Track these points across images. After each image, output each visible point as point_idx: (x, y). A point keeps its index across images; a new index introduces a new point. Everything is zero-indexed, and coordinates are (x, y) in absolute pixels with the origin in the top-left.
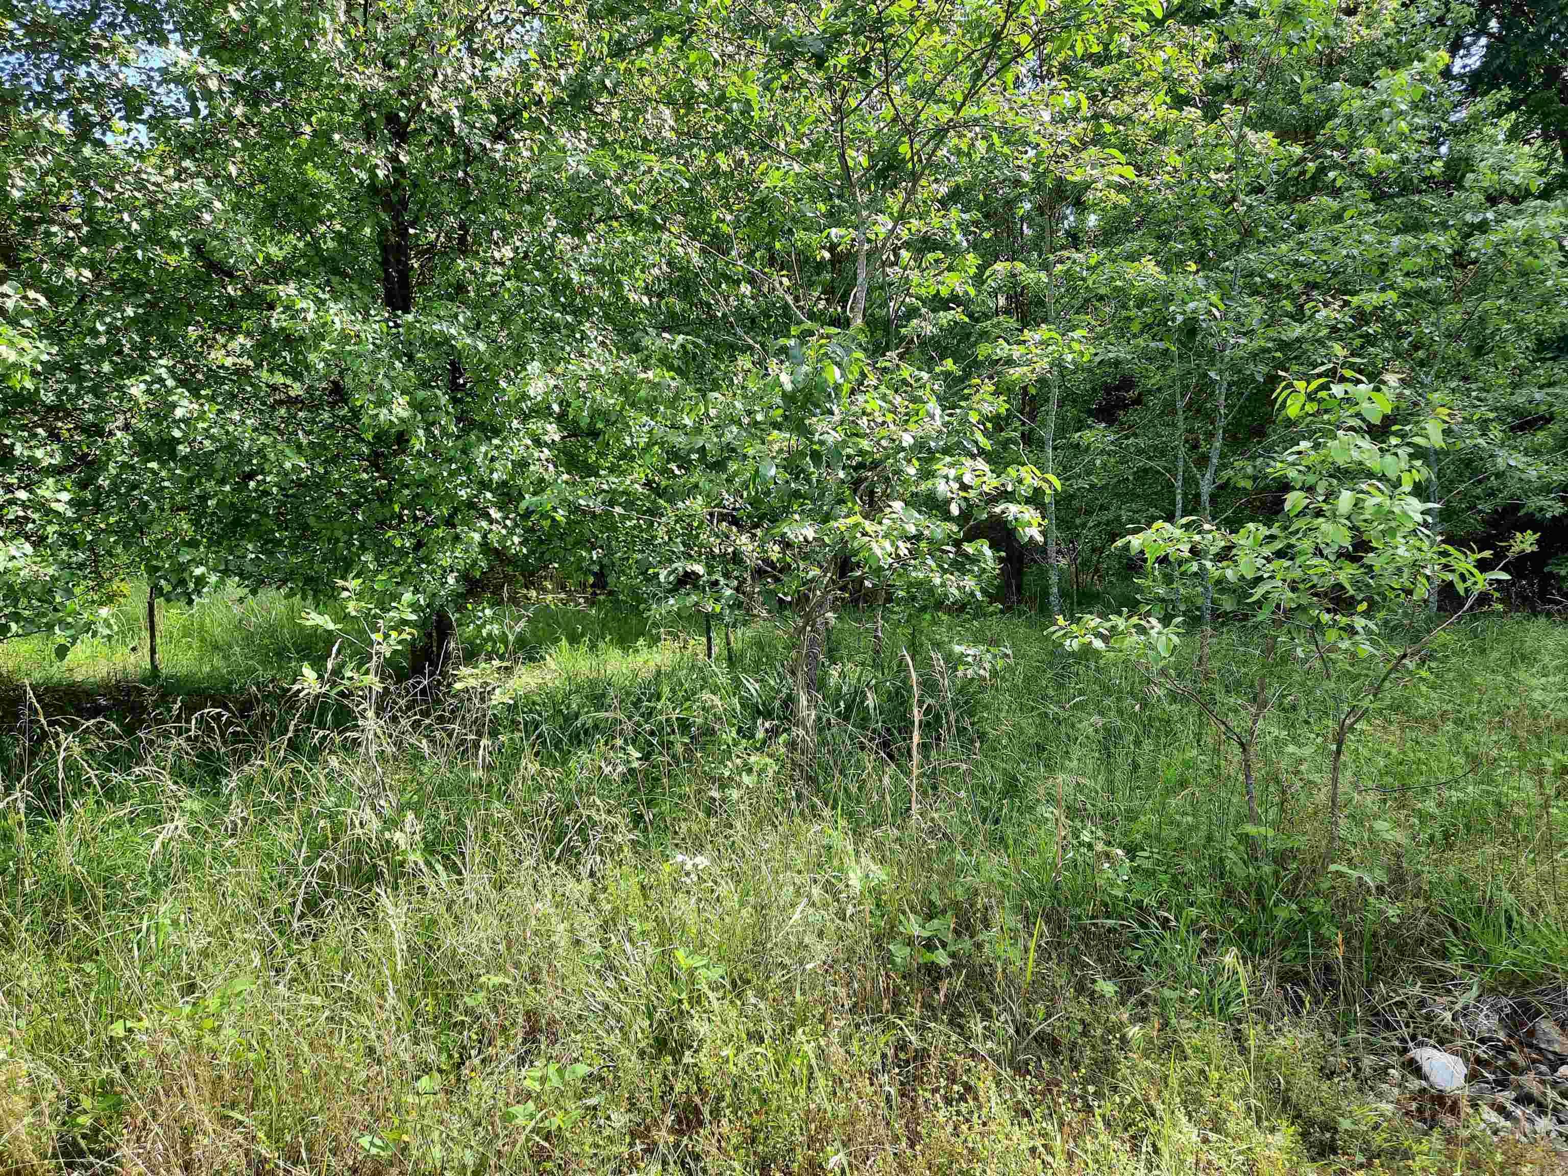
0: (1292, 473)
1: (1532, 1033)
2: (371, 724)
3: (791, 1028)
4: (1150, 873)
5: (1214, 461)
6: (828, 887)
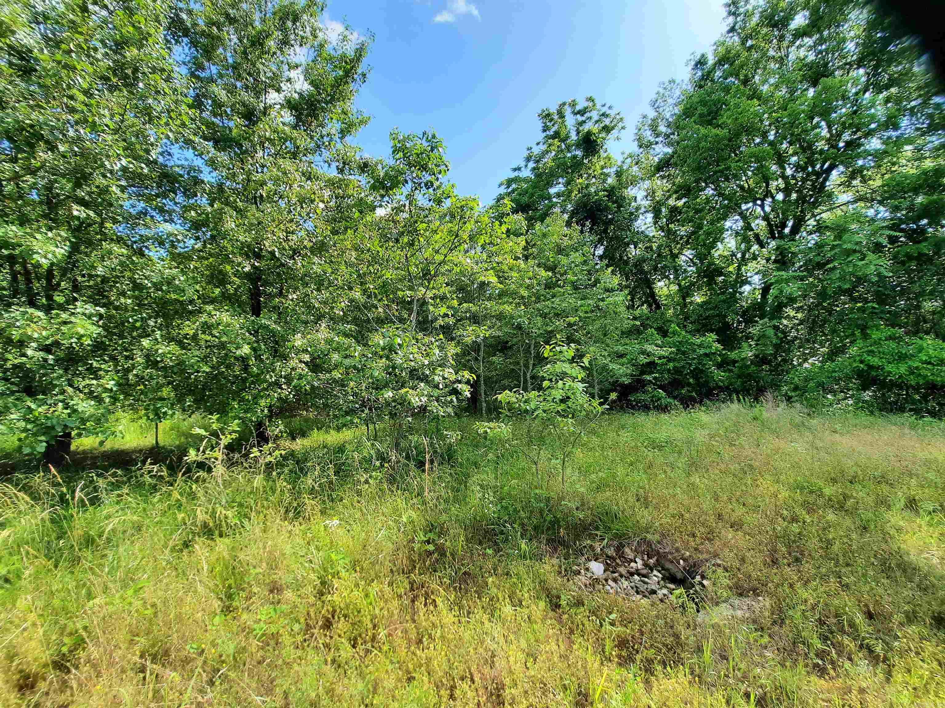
0: (545, 375)
1: (623, 553)
2: (219, 470)
3: (373, 581)
4: (506, 508)
5: (531, 368)
6: (396, 521)
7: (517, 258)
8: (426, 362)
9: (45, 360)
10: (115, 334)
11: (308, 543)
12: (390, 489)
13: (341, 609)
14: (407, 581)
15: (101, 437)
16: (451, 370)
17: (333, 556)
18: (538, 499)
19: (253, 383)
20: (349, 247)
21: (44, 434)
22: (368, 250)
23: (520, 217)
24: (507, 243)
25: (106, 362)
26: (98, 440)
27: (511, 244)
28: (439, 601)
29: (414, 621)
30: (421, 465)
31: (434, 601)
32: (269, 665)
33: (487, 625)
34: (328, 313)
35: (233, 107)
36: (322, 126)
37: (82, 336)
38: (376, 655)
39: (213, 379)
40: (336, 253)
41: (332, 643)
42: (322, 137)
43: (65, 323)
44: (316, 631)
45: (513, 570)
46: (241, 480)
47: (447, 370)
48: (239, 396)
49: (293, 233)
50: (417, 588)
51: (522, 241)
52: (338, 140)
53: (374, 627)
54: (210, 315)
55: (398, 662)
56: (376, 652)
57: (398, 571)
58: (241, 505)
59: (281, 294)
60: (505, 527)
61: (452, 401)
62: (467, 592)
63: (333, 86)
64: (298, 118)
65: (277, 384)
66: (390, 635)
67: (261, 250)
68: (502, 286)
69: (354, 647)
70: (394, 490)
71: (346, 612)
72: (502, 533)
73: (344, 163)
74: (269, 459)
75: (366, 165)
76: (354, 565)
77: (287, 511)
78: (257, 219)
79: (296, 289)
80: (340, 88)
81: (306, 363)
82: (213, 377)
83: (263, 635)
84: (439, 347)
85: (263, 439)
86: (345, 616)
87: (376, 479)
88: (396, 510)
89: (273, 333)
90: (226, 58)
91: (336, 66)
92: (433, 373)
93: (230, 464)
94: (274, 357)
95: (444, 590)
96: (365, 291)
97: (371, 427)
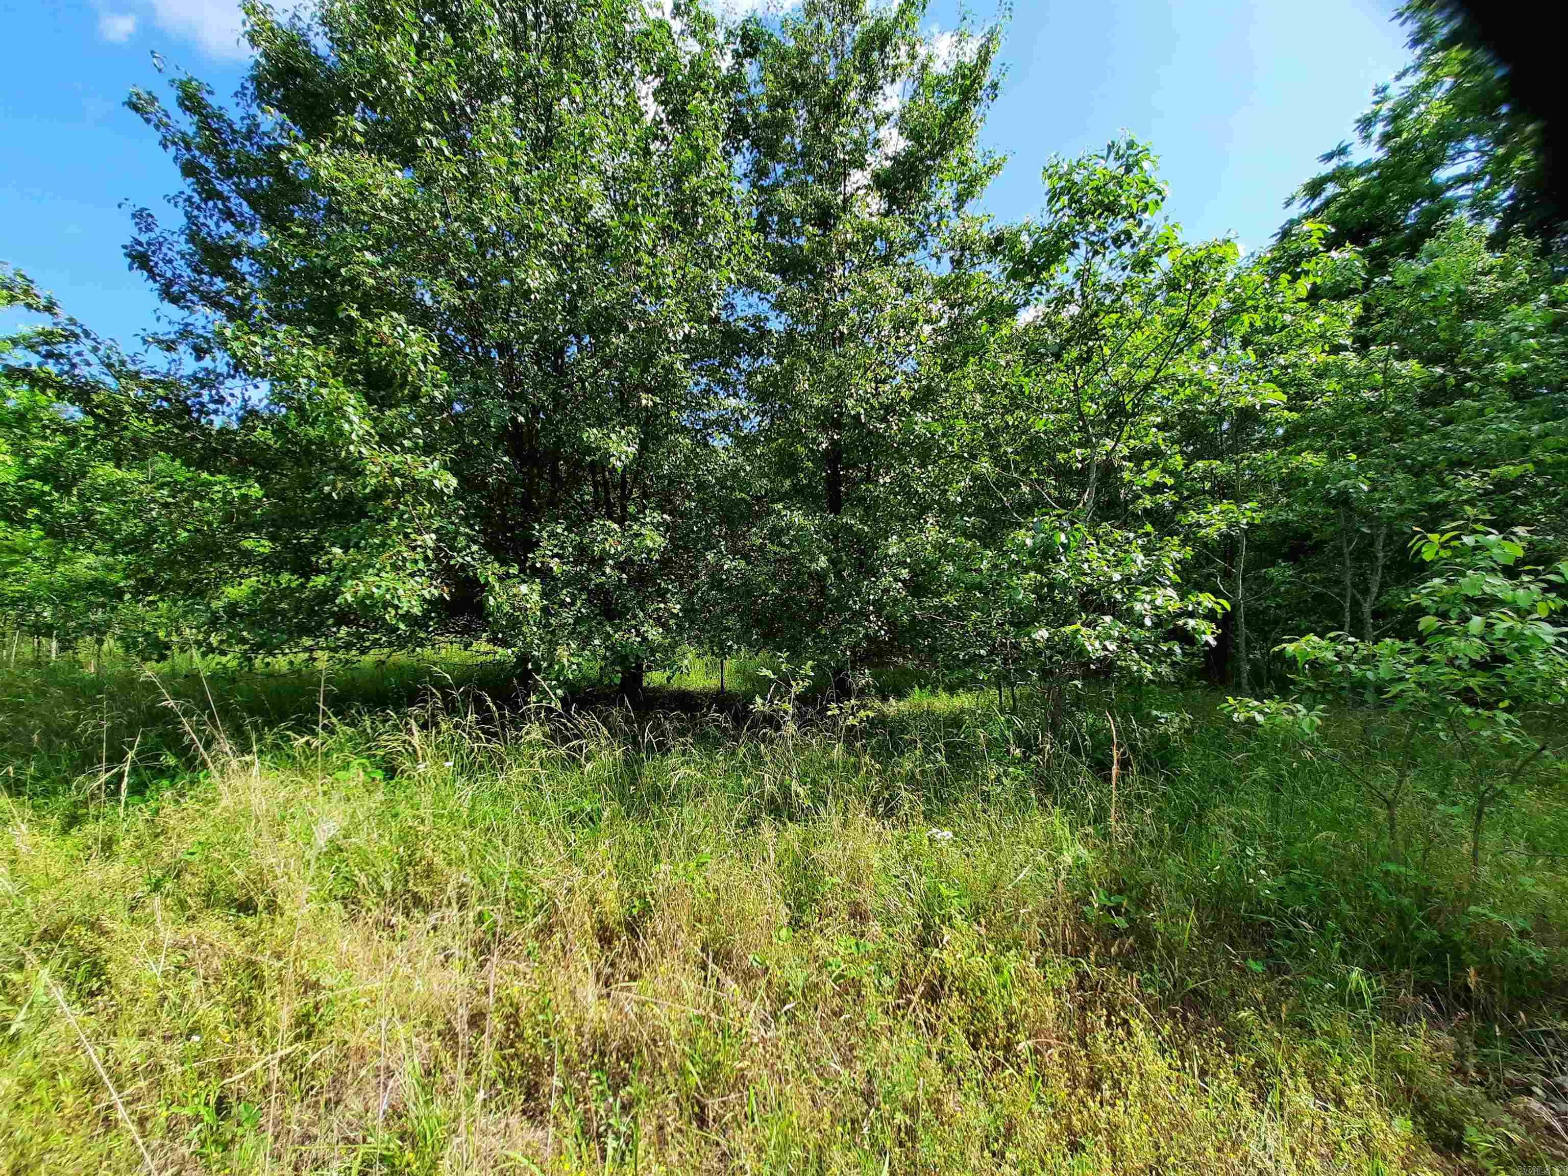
0: (1426, 602)
2: (790, 728)
3: (1009, 949)
4: (1301, 887)
5: (1375, 590)
6: (1050, 858)
7: (1336, 349)
8: (1117, 577)
9: (620, 580)
10: (680, 547)
11: (905, 858)
12: (1040, 800)
13: (955, 978)
14: (1071, 969)
15: (668, 673)
16: (1170, 592)
17: (942, 887)
18: (1395, 885)
19: (831, 611)
20: (971, 388)
21: (620, 664)
22: (1004, 388)
23: (1347, 254)
24: (1308, 319)
25: (673, 582)
26: (666, 675)
27: (1322, 319)
28: (1134, 1023)
29: (1085, 1045)
30: (1101, 768)
31: (1125, 1022)
32: (848, 1022)
33: (1247, 1111)
34: (938, 502)
35: (803, 215)
36: (927, 198)
37: (651, 550)
38: (1011, 1075)
39: (783, 605)
40: (950, 402)
41: (939, 1026)
42: (927, 216)
43: (637, 535)
44: (915, 999)
45: (1318, 1022)
46: (816, 747)
47: (1160, 591)
48: (814, 630)
49: (884, 382)
50: (1091, 988)
51: (1352, 309)
52: (953, 214)
53: (1011, 1026)
54: (780, 517)
55: (1052, 1106)
56: (1011, 1070)
57: (1054, 945)
58: (814, 782)
59: (868, 479)
60: (1296, 925)
61: (1170, 653)
62: (1198, 1029)
63: (942, 127)
64: (892, 200)
65: (862, 614)
66: (1037, 1051)
67: (841, 414)
68: (1295, 416)
69: (974, 1046)
70: (1048, 803)
71: (962, 985)
72: (1288, 935)
73: (963, 249)
74: (851, 721)
75: (999, 240)
76: (976, 913)
77: (875, 804)
78: (838, 368)
79: (890, 467)
80: (955, 124)
81: (904, 582)
82: (784, 603)
83: (841, 976)
84: (1143, 548)
85: (844, 692)
86: (961, 992)
87: (1015, 778)
88: (1051, 839)
89: (859, 537)
90: (793, 147)
91: (947, 92)
92: (1130, 596)
93: (803, 721)
94: (859, 573)
95: (1147, 1008)
96: (996, 461)
97: (1006, 691)
